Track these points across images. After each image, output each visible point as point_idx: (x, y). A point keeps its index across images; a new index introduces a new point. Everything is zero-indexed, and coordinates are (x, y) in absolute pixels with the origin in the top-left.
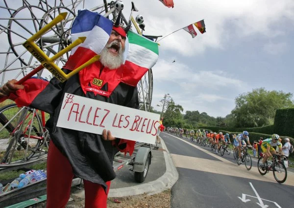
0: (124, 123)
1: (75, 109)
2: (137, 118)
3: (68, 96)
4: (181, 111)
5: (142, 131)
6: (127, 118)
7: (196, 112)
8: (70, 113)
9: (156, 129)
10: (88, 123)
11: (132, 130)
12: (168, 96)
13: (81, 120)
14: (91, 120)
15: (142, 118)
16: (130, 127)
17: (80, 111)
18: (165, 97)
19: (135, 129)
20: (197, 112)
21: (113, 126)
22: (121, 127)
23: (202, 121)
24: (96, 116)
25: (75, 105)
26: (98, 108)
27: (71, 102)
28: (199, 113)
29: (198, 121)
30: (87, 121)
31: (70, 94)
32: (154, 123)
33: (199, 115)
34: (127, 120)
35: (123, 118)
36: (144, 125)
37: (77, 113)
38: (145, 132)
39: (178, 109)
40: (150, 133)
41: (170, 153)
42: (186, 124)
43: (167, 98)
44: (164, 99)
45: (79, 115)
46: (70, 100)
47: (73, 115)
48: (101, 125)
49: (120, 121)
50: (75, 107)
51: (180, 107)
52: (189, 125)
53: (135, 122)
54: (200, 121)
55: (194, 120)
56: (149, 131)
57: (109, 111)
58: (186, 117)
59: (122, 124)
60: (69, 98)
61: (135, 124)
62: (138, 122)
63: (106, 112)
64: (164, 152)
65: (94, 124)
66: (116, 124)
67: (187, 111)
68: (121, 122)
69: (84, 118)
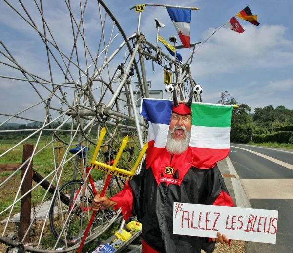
0: (237, 224)
1: (186, 216)
2: (251, 218)
3: (177, 205)
4: (248, 112)
5: (258, 231)
6: (240, 219)
7: (268, 107)
8: (182, 221)
9: (275, 227)
10: (200, 228)
11: (247, 230)
12: (226, 94)
13: (194, 226)
14: (203, 225)
15: (257, 217)
16: (245, 227)
17: (190, 218)
18: (223, 97)
19: (250, 229)
20: (271, 108)
21: (226, 228)
22: (235, 229)
23: (280, 119)
24: (207, 221)
25: (185, 213)
26: (207, 213)
27: (181, 210)
28: (273, 108)
29: (273, 120)
30: (199, 227)
31: (178, 203)
32: (272, 221)
33: (275, 111)
34: (240, 221)
35: (236, 220)
36: (260, 224)
37: (189, 219)
38: (262, 231)
39: (244, 110)
40: (268, 231)
41: (241, 178)
42: (257, 129)
43: (225, 98)
44: (221, 99)
45: (190, 222)
46: (179, 209)
47: (185, 222)
48: (213, 229)
49: (233, 222)
50: (186, 214)
51: (246, 106)
52: (262, 129)
53: (250, 221)
54: (277, 120)
55: (268, 119)
56: (266, 230)
57: (219, 214)
58: (256, 117)
59: (235, 226)
60: (178, 207)
61: (250, 224)
62: (253, 222)
63: (217, 215)
64: (233, 179)
65: (207, 229)
66: (229, 225)
67: (256, 109)
68: (234, 224)
69: (196, 224)
